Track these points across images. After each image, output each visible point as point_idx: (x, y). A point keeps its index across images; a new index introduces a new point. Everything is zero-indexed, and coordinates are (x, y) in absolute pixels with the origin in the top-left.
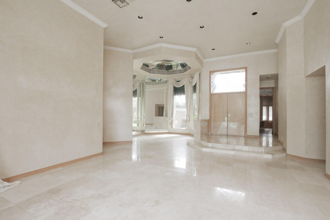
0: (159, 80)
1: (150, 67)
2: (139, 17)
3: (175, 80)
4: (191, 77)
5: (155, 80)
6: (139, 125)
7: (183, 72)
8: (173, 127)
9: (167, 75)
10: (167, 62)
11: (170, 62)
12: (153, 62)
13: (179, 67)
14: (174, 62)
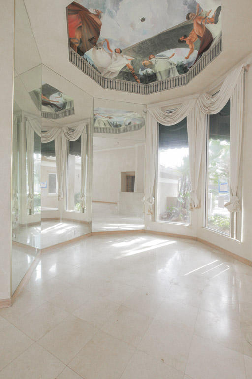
0: (126, 125)
3: (163, 108)
4: (207, 93)
5: (120, 126)
6: (85, 211)
7: (185, 82)
8: (158, 220)
9: (144, 96)
10: (145, 57)
11: (153, 60)
12: (109, 57)
13: (174, 73)
14: (162, 56)
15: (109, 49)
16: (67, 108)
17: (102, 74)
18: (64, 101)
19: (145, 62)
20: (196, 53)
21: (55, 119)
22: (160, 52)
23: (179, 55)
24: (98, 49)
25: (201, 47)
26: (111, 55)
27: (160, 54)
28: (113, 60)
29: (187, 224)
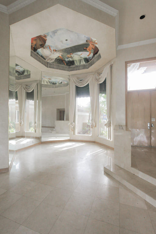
0: (59, 84)
3: (78, 78)
4: (98, 73)
5: (56, 84)
6: (37, 131)
7: (88, 67)
8: (76, 134)
9: (68, 72)
10: (68, 54)
11: (72, 55)
12: (50, 53)
13: (82, 62)
14: (76, 54)
15: (50, 49)
16: (25, 74)
17: (46, 60)
18: (23, 70)
19: (68, 56)
20: (92, 54)
21: (18, 80)
22: (75, 52)
23: (85, 54)
24: (44, 49)
25: (94, 52)
26: (51, 52)
27: (76, 53)
28: (52, 54)
29: (90, 135)
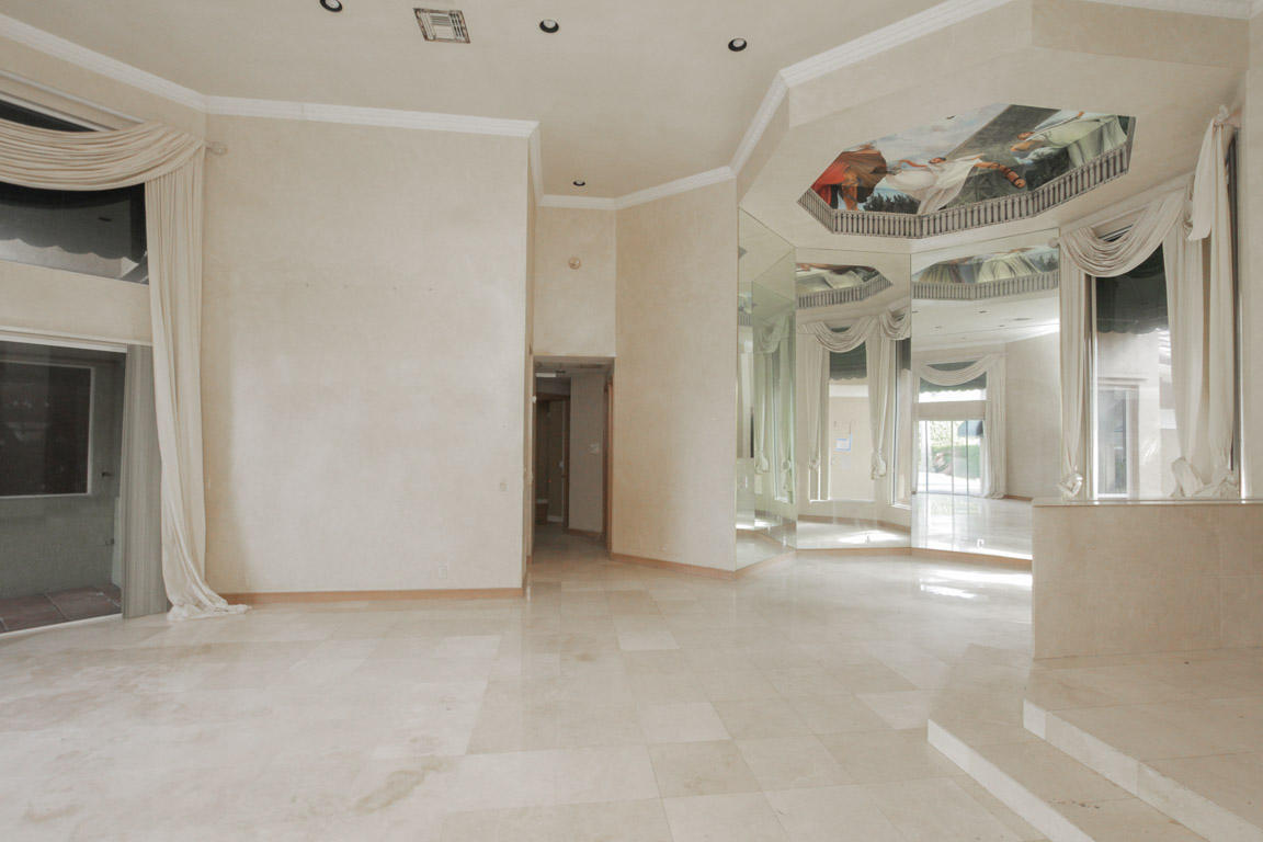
1: (925, 208)
2: (542, 26)
3: (1096, 233)
11: (1035, 137)
12: (925, 174)
13: (1112, 137)
14: (1053, 123)
15: (916, 166)
17: (923, 205)
19: (1017, 146)
21: (861, 299)
24: (895, 175)
27: (1042, 124)
28: (937, 173)
